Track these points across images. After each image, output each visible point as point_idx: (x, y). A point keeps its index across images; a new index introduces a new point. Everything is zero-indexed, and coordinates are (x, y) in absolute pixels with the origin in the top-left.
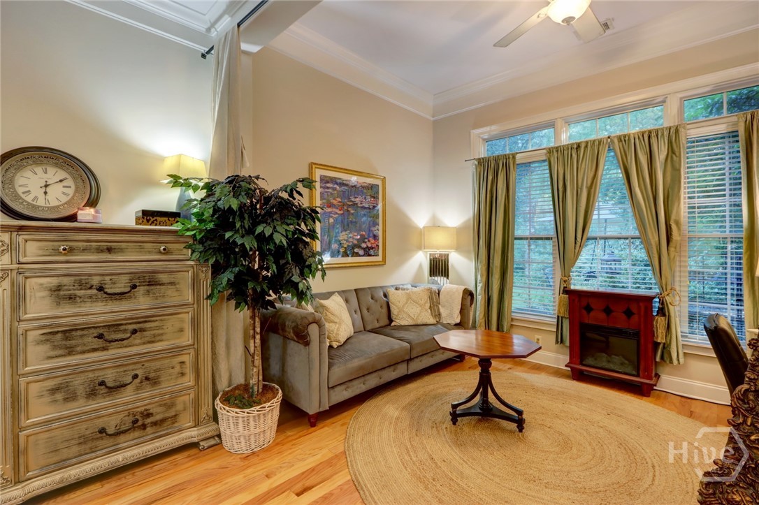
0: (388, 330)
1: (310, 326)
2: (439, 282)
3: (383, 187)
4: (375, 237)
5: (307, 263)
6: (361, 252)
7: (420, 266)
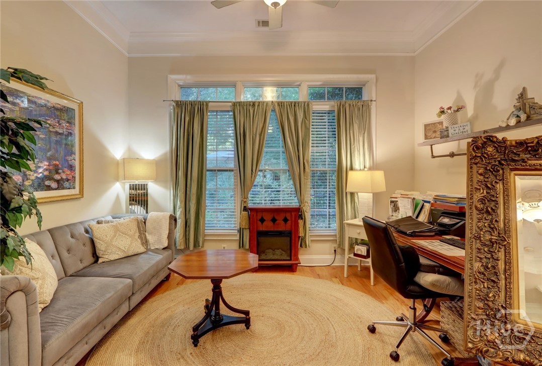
0: (96, 269)
1: (8, 301)
2: (136, 211)
3: (80, 112)
4: (71, 168)
5: (13, 205)
6: (54, 185)
7: (118, 198)
